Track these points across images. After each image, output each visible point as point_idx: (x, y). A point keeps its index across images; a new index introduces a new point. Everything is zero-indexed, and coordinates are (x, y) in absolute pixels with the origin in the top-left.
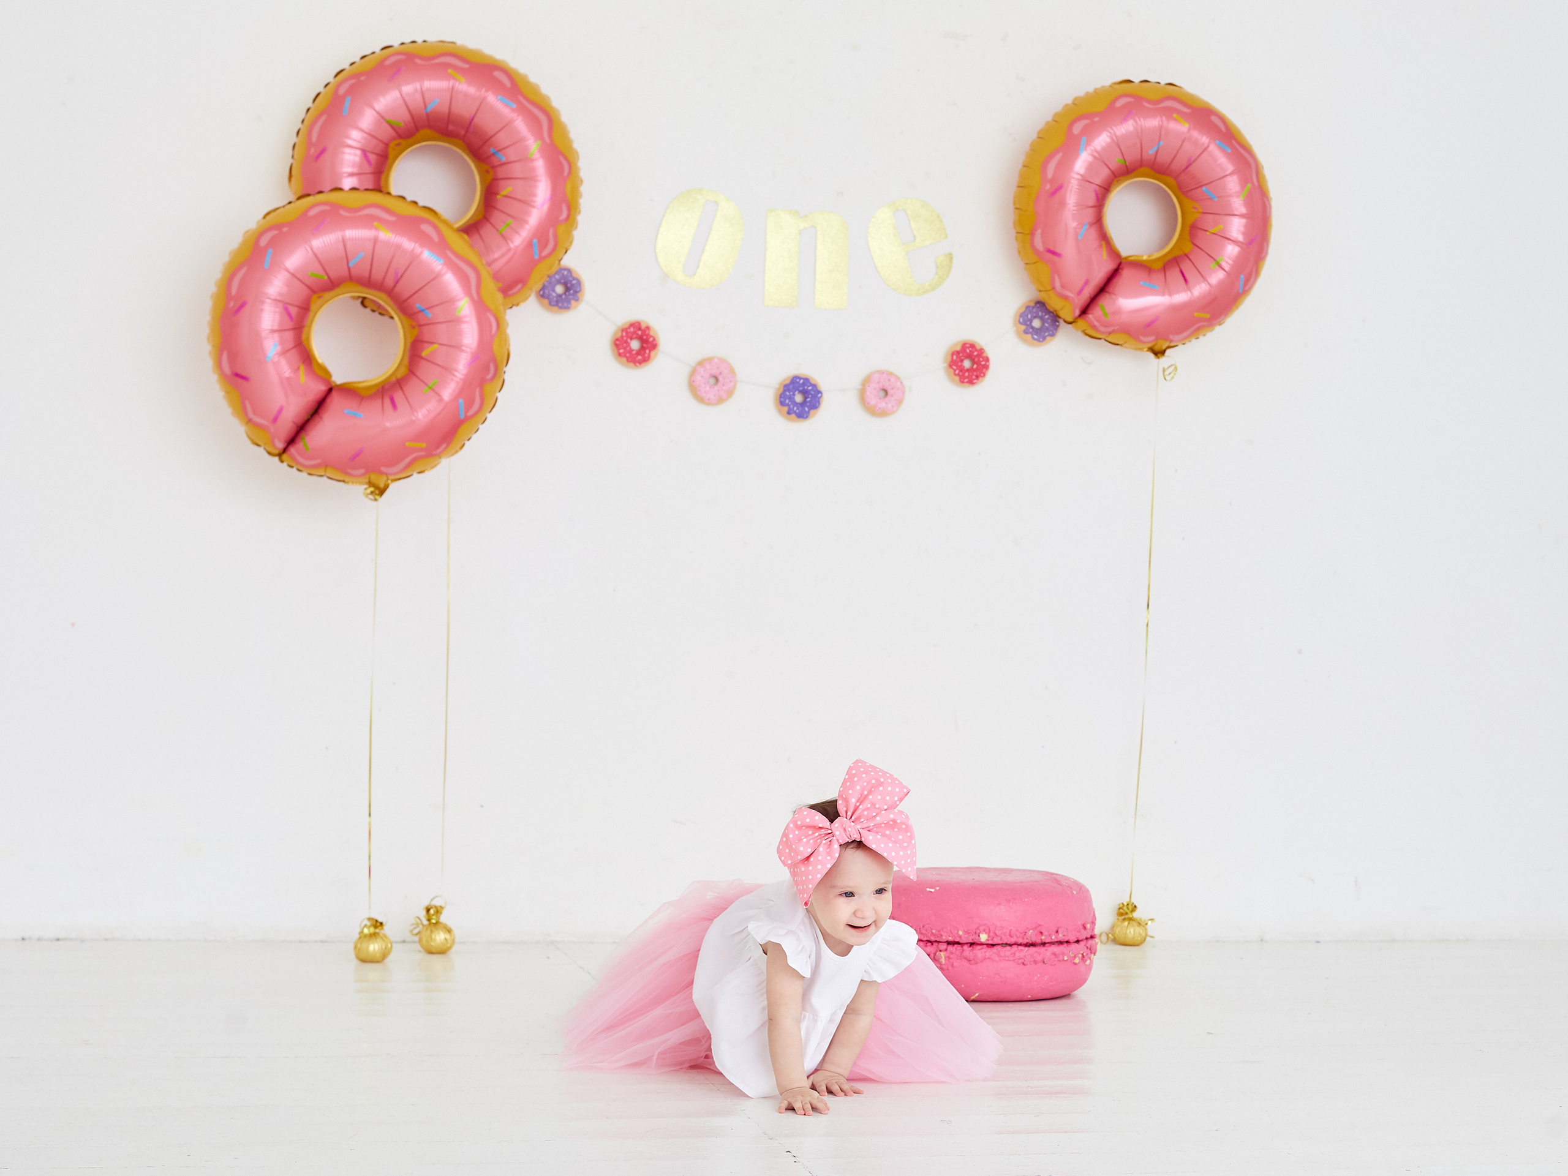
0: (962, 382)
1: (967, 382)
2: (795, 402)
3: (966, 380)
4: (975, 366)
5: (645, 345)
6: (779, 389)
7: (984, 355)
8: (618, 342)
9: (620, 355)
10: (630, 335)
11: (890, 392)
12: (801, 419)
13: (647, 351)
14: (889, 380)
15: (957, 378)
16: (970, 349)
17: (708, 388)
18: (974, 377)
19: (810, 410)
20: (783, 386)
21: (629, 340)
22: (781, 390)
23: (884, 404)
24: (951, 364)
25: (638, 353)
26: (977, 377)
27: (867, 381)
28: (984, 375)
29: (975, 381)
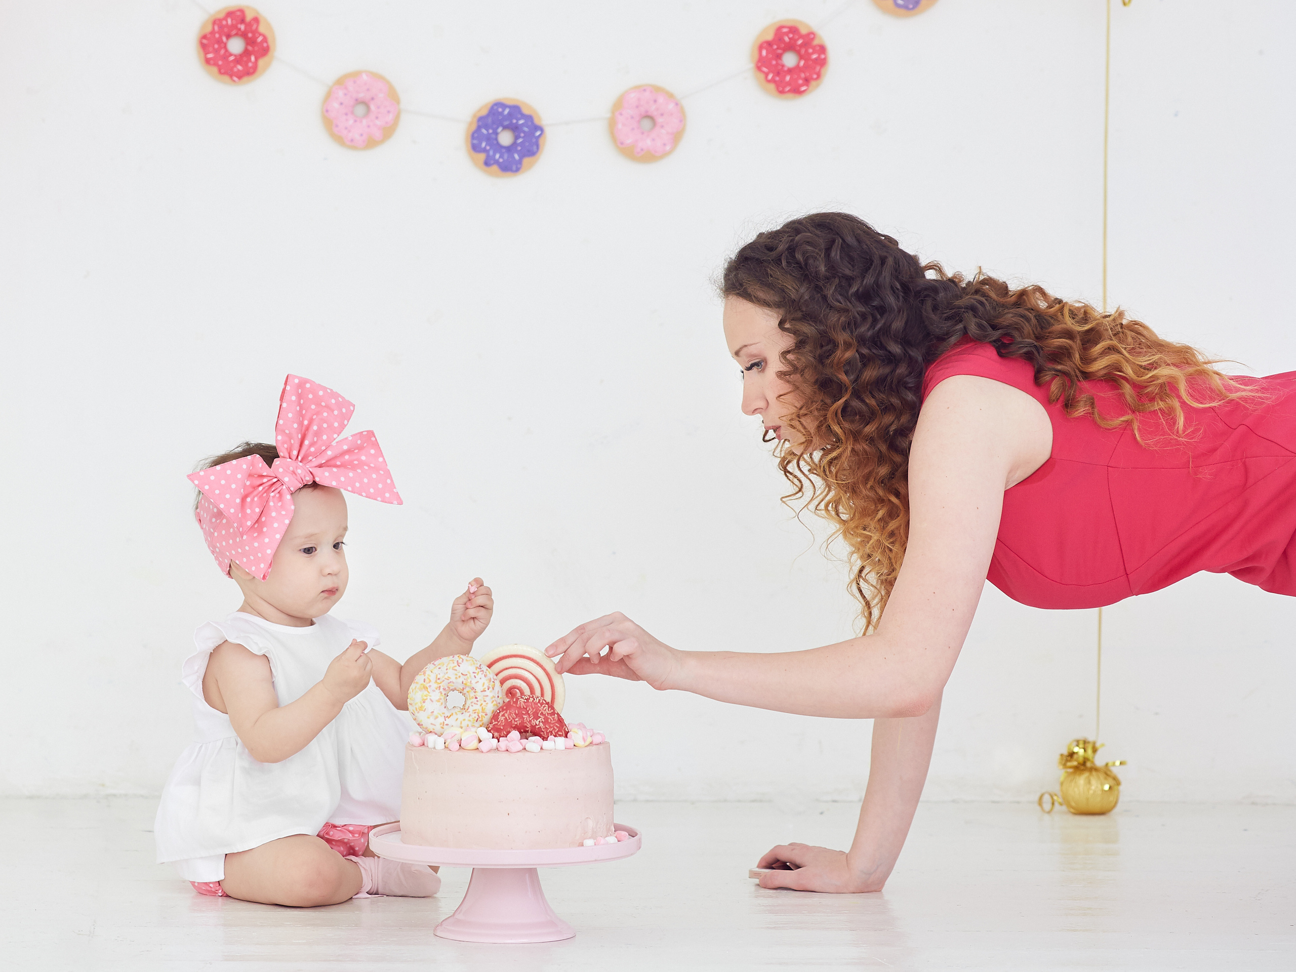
0: (782, 92)
1: (789, 91)
2: (498, 144)
3: (787, 89)
4: (802, 63)
5: (250, 48)
6: (471, 124)
7: (816, 42)
8: (205, 41)
9: (208, 61)
10: (226, 30)
11: (660, 120)
12: (509, 173)
13: (253, 58)
14: (655, 101)
15: (772, 86)
16: (791, 36)
17: (351, 122)
18: (800, 82)
19: (523, 156)
20: (475, 120)
21: (224, 39)
22: (474, 127)
23: (649, 142)
24: (760, 64)
25: (239, 59)
26: (807, 81)
27: (619, 105)
28: (819, 76)
29: (803, 88)
